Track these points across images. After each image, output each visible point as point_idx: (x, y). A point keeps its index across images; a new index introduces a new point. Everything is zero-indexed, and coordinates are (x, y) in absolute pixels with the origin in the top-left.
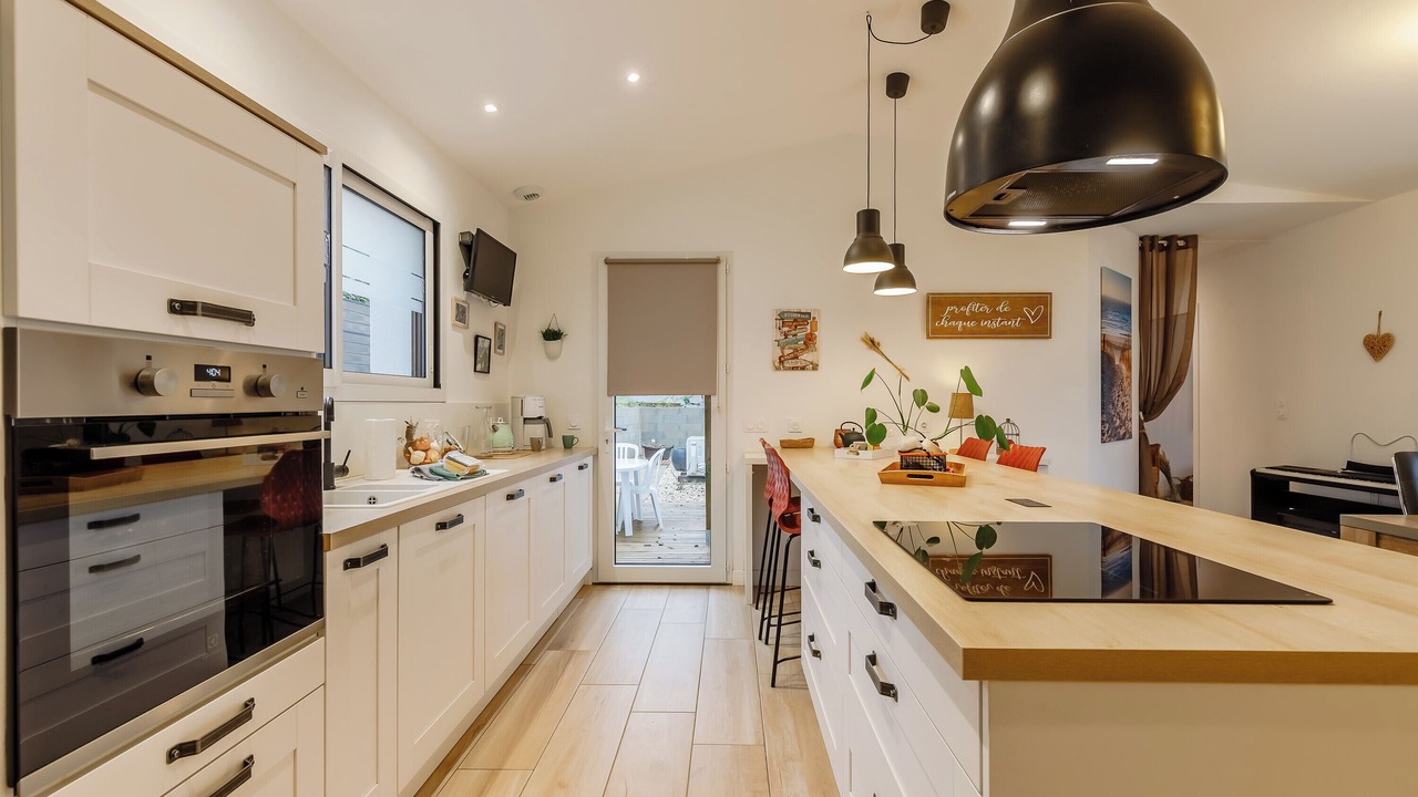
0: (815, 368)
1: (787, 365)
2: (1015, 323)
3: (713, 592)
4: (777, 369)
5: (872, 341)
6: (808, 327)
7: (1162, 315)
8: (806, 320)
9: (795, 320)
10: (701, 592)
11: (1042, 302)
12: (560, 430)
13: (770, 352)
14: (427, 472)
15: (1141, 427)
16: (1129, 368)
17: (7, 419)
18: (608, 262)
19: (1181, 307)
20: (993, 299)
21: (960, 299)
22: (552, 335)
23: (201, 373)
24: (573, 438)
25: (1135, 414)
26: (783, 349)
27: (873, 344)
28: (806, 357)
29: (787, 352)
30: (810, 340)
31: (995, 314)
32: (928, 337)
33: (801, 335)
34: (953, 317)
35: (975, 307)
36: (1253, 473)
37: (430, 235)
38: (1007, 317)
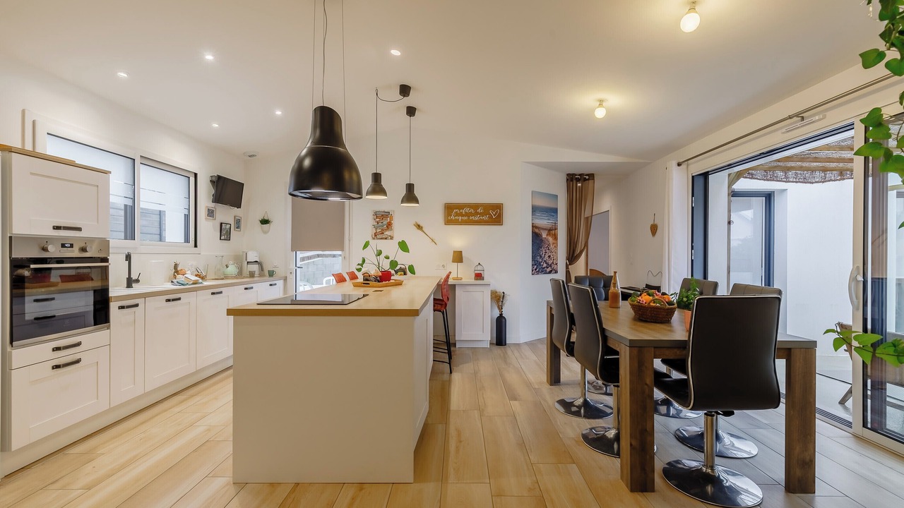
0: (391, 238)
1: (378, 237)
2: (486, 218)
4: (374, 239)
5: (419, 226)
6: (389, 219)
8: (387, 216)
9: (382, 216)
11: (498, 208)
12: (267, 268)
13: (370, 231)
14: (176, 282)
15: (567, 268)
17: (10, 258)
20: (475, 206)
21: (460, 206)
22: (265, 222)
23: (63, 246)
24: (273, 271)
25: (562, 261)
26: (376, 229)
27: (419, 227)
28: (388, 233)
29: (378, 231)
30: (389, 225)
31: (477, 213)
32: (446, 224)
33: (385, 223)
34: (457, 215)
35: (467, 210)
37: (192, 179)
38: (482, 214)
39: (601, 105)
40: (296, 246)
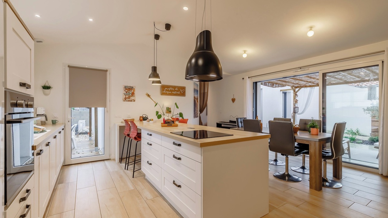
0: (134, 101)
1: (127, 100)
2: (179, 93)
3: (106, 162)
4: (124, 101)
5: (149, 95)
6: (133, 90)
7: (203, 92)
8: (132, 89)
9: (129, 89)
10: (102, 163)
11: (184, 88)
12: (50, 118)
13: (122, 96)
15: (200, 115)
16: (198, 103)
18: (69, 66)
19: (206, 91)
20: (175, 87)
21: (168, 87)
22: (46, 88)
24: (56, 120)
25: (199, 112)
26: (126, 96)
27: (149, 96)
28: (132, 98)
29: (127, 97)
30: (133, 94)
31: (175, 91)
32: (161, 95)
33: (131, 92)
34: (167, 90)
35: (171, 89)
36: (217, 123)
38: (177, 91)
39: (245, 53)
40: (72, 104)
